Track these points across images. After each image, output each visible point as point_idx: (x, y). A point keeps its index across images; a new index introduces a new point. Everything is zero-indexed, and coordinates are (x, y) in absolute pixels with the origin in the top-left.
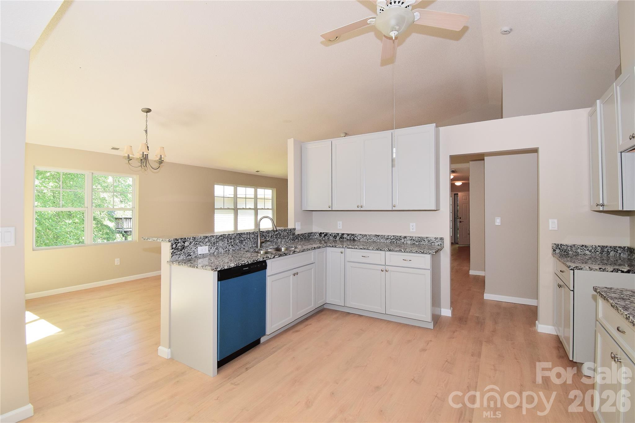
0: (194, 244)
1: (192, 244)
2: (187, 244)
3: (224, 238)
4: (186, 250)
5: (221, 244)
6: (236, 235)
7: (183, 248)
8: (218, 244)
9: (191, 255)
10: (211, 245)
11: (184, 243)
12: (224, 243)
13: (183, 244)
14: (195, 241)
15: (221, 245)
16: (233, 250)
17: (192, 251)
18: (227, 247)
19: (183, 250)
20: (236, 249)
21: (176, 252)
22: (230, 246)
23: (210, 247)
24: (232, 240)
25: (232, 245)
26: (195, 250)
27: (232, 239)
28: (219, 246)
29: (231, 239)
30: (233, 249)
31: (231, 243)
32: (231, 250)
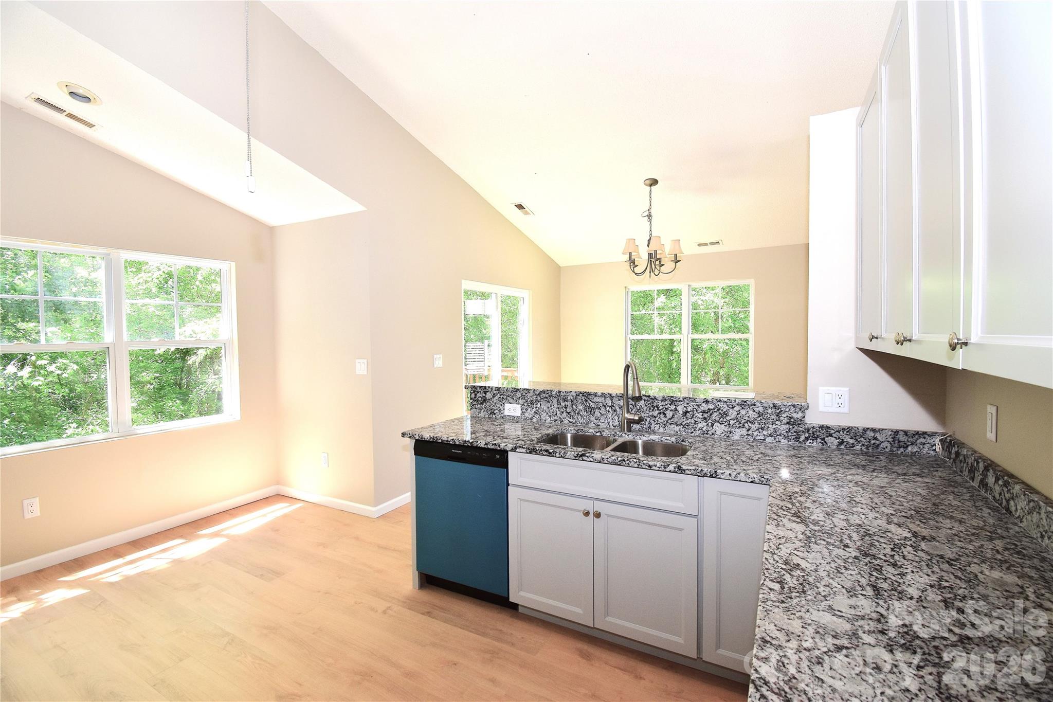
0: (500, 398)
1: (496, 398)
2: (489, 396)
3: (550, 396)
4: (488, 404)
5: (544, 406)
6: (575, 394)
7: (485, 400)
8: (539, 405)
9: (495, 414)
10: (526, 404)
11: (486, 394)
12: (551, 406)
13: (484, 395)
14: (501, 394)
15: (545, 408)
16: (572, 422)
17: (497, 408)
18: (556, 414)
19: (484, 404)
20: (576, 422)
21: (475, 405)
22: (563, 413)
23: (525, 407)
24: (568, 403)
25: (569, 413)
26: (501, 408)
27: (567, 401)
28: (542, 410)
29: (565, 400)
30: (570, 420)
31: (566, 408)
32: (566, 422)
